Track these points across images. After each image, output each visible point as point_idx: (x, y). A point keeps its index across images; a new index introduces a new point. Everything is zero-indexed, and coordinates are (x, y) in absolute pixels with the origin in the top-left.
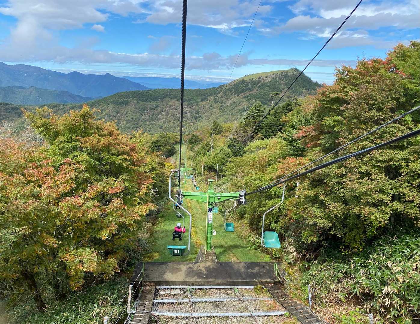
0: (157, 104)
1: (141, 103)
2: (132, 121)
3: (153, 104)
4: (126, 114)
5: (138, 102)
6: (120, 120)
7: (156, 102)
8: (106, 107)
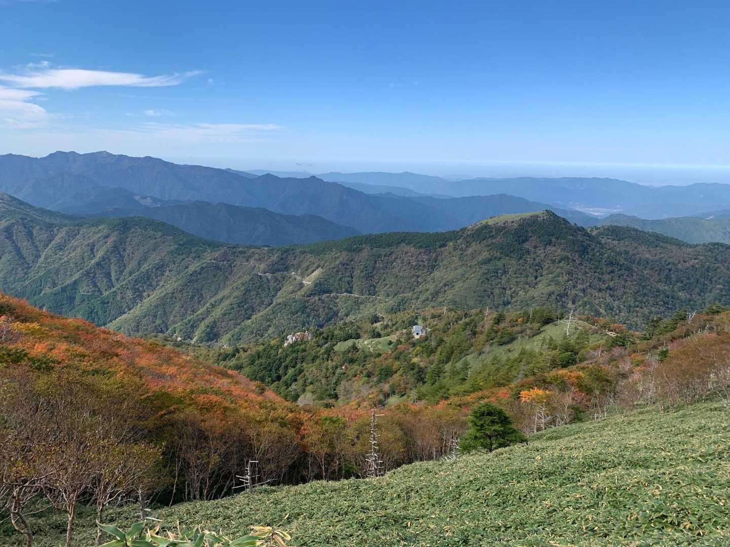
0: (391, 250)
1: (375, 249)
2: (366, 270)
3: (388, 250)
4: (360, 262)
5: (372, 249)
6: (354, 268)
7: (390, 248)
8: (339, 254)
